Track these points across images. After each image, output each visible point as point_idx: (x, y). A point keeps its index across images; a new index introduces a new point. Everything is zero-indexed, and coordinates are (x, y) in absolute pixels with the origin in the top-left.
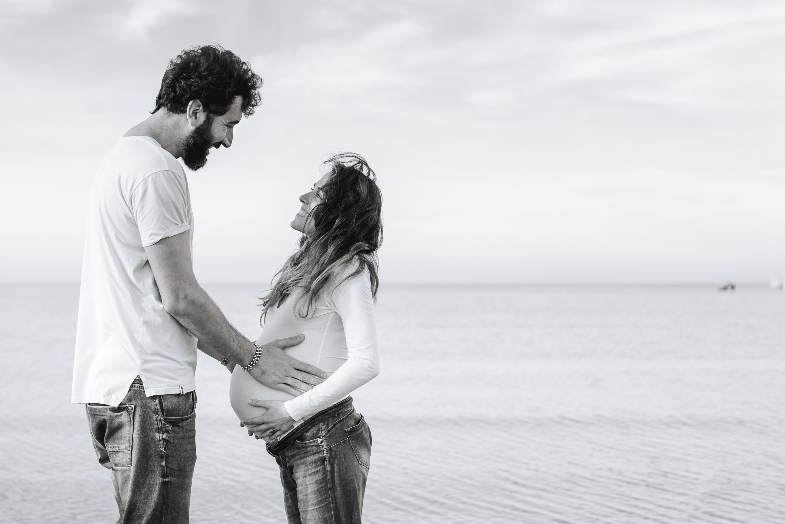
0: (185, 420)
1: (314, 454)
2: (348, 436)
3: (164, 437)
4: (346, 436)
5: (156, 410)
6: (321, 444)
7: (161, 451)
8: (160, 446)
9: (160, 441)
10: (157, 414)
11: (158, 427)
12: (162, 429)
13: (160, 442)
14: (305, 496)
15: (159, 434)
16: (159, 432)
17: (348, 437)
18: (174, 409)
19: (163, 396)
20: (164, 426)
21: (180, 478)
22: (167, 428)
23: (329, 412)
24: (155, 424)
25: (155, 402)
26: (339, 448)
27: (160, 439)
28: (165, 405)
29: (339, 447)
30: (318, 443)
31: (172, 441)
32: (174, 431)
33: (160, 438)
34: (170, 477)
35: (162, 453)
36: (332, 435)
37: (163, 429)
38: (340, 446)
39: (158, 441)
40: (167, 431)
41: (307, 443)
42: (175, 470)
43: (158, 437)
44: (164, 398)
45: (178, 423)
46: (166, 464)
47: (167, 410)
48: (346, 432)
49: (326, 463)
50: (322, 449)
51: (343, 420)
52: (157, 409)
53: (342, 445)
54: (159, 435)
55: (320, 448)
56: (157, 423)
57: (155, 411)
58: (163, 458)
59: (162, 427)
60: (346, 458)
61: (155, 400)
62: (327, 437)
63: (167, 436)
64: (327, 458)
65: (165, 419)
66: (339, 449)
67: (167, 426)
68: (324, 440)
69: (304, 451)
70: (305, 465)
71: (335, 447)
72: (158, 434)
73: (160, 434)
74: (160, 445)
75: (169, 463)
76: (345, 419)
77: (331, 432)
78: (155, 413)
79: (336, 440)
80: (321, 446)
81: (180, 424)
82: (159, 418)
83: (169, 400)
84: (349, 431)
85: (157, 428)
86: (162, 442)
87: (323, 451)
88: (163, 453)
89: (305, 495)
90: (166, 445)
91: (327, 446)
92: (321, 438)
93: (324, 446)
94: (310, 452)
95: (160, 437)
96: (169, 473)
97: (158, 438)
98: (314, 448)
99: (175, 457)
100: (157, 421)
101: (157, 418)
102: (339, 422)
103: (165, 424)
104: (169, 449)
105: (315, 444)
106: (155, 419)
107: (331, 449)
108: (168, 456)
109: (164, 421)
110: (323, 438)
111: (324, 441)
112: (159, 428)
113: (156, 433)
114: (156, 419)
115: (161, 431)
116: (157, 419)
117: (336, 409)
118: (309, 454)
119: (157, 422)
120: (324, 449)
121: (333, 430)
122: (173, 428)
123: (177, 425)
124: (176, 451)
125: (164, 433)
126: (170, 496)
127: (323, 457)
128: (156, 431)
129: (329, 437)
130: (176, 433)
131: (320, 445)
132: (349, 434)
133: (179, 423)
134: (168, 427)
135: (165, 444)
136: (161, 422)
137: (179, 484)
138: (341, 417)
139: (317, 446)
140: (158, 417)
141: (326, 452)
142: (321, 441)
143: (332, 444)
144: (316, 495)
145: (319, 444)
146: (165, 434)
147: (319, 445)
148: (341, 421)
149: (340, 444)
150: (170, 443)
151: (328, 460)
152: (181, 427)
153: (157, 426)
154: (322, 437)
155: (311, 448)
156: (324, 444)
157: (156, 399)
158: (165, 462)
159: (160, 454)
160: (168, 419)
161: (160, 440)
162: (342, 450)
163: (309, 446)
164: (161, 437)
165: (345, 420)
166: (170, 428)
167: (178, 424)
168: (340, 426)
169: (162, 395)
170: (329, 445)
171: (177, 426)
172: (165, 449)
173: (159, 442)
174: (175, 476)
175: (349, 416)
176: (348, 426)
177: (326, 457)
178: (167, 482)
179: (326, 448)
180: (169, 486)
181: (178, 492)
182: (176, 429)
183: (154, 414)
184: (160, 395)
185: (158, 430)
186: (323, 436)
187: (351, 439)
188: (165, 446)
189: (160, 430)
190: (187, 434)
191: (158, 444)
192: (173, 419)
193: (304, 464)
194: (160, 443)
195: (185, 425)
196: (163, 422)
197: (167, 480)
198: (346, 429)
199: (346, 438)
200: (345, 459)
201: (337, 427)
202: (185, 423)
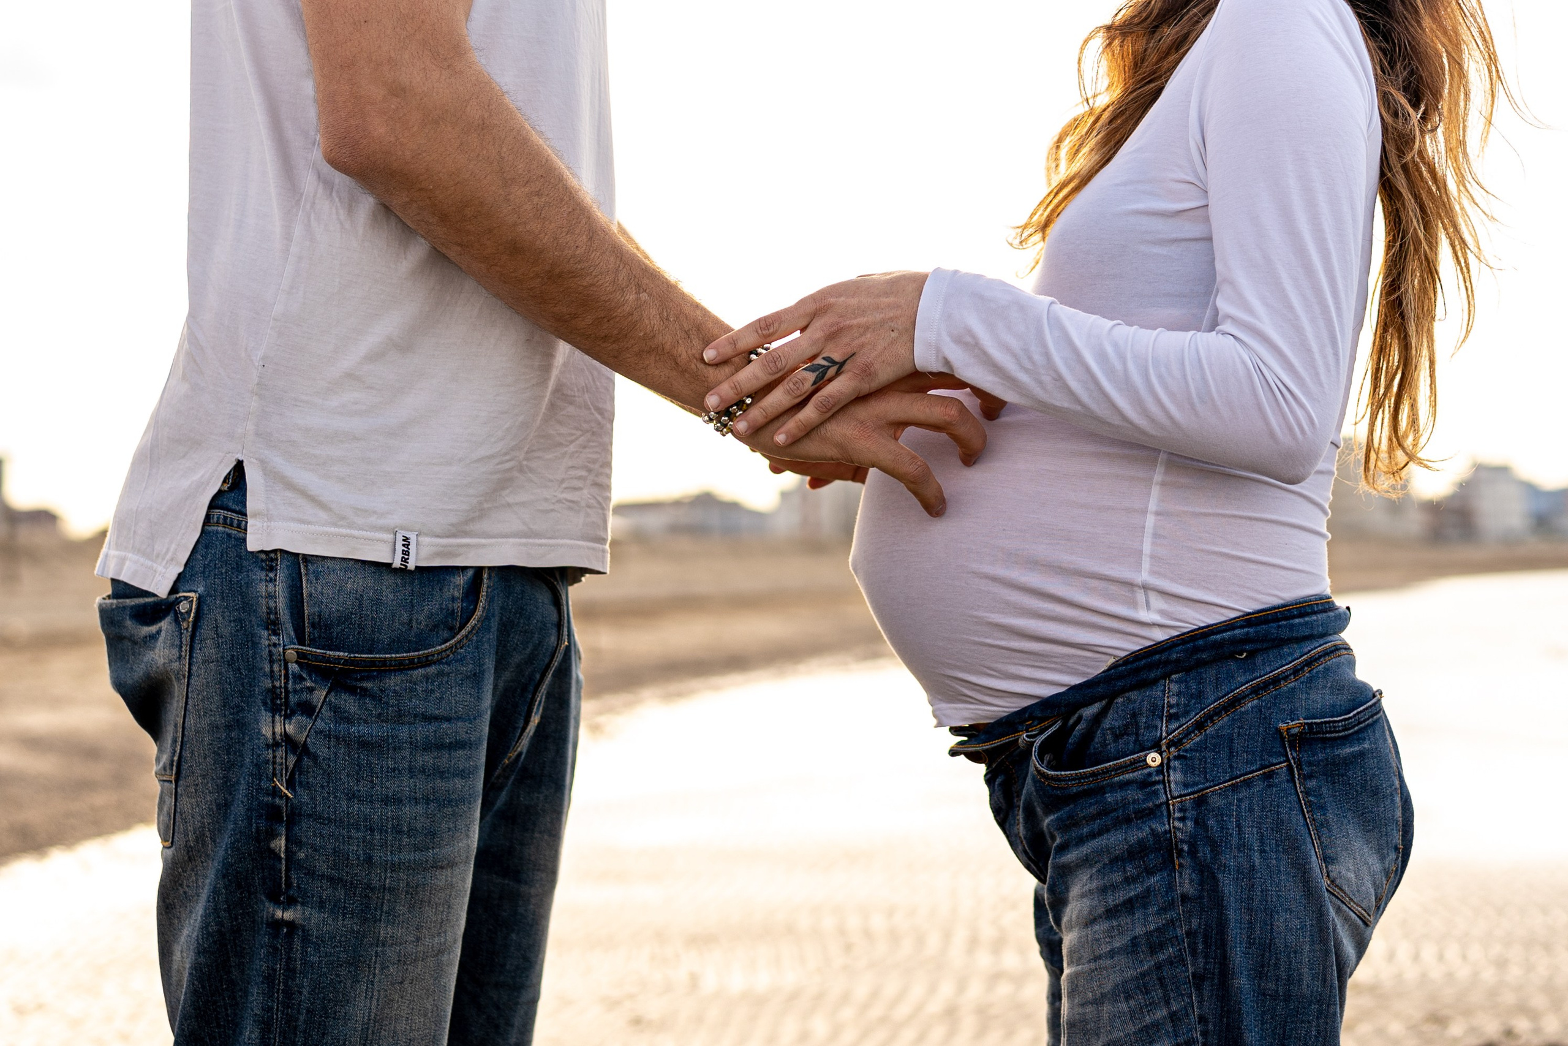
0: (395, 671)
1: (1128, 821)
2: (1287, 756)
3: (290, 728)
4: (1279, 754)
5: (272, 617)
6: (1161, 777)
7: (275, 792)
8: (274, 769)
9: (273, 745)
10: (275, 633)
11: (274, 687)
12: (287, 697)
13: (274, 751)
14: (1089, 1009)
15: (273, 717)
16: (274, 710)
17: (1288, 760)
18: (348, 618)
19: (307, 559)
20: (294, 683)
21: (344, 915)
22: (305, 696)
23: (1216, 641)
24: (265, 675)
25: (271, 581)
26: (1239, 800)
27: (274, 738)
28: (310, 595)
29: (1241, 796)
30: (1146, 771)
31: (322, 752)
32: (335, 709)
33: (274, 733)
34: (303, 904)
35: (277, 800)
36: (1215, 746)
37: (291, 696)
38: (1244, 793)
39: (268, 746)
40: (307, 709)
41: (1104, 773)
42: (323, 876)
43: (267, 731)
44: (310, 566)
45: (356, 680)
46: (286, 846)
47: (317, 620)
48: (1282, 738)
49: (1176, 862)
50: (1163, 799)
51: (1276, 681)
52: (276, 613)
53: (1256, 789)
54: (273, 722)
55: (1156, 793)
56: (272, 671)
57: (269, 618)
58: (281, 821)
59: (286, 688)
60: (1267, 849)
61: (271, 575)
62: (1191, 750)
63: (302, 728)
64: (1182, 841)
65: (301, 655)
66: (1239, 806)
67: (308, 688)
68: (1177, 758)
69: (1093, 809)
70: (1094, 870)
71: (1223, 793)
72: (270, 714)
73: (277, 717)
74: (274, 763)
75: (300, 844)
76: (1286, 678)
77: (1210, 730)
78: (267, 629)
79: (1231, 766)
80: (1161, 787)
81: (368, 685)
82: (281, 649)
83: (332, 578)
84: (1295, 735)
85: (268, 691)
86: (281, 752)
87: (1168, 805)
88: (281, 797)
89: (1092, 1004)
90: (295, 765)
91: (1186, 785)
92: (1164, 748)
93: (1173, 786)
94: (1115, 810)
95: (276, 730)
96: (298, 887)
97: (269, 734)
98: (1133, 794)
99: (330, 820)
100: (272, 662)
101: (273, 649)
102: (1255, 691)
103: (299, 678)
104: (308, 786)
105: (1136, 774)
106: (265, 653)
107: (1201, 802)
108: (300, 815)
109: (296, 662)
110: (1172, 749)
111: (1172, 764)
112: (275, 693)
113: (263, 712)
114: (270, 651)
115: (281, 705)
116: (271, 654)
117: (1248, 633)
118: (1109, 823)
119: (271, 667)
120: (1173, 798)
121: (1223, 721)
122: (332, 698)
123: (356, 687)
124: (336, 797)
125: (293, 713)
126: (300, 993)
127: (1166, 832)
128: (265, 704)
129: (1197, 751)
130: (349, 720)
131: (1157, 778)
132: (1293, 747)
133: (362, 679)
134: (311, 690)
135: (292, 760)
136: (286, 668)
137: (340, 942)
138: (1268, 669)
139: (1145, 784)
140: (275, 645)
141: (1180, 810)
142: (1162, 764)
143: (1207, 781)
144: (1132, 1003)
145: (1150, 774)
146: (293, 721)
147: (1150, 780)
148: (1265, 685)
149: (1248, 784)
150: (315, 757)
151: (1186, 848)
152: (373, 697)
153: (268, 684)
154: (1168, 747)
155: (1119, 796)
156: (1172, 778)
157: (276, 570)
158: (284, 838)
159: (267, 805)
160: (316, 657)
161: (276, 745)
162: (1251, 810)
163: (1113, 788)
164: (278, 729)
165: (1285, 687)
166: (319, 696)
167: (359, 684)
168: (1259, 709)
169: (304, 555)
170: (1196, 784)
171: (352, 691)
172: (290, 785)
173: (270, 751)
174: (321, 905)
175: (1302, 669)
176: (1292, 712)
177: (1179, 835)
178: (291, 925)
179: (1181, 796)
180: (297, 944)
181: (338, 976)
182: (349, 703)
183: (265, 633)
184: (298, 554)
185: (272, 700)
186: (1171, 740)
187: (1300, 768)
188: (293, 774)
189: (281, 699)
190: (404, 732)
191: (267, 762)
192: (339, 658)
193: (1091, 866)
194: (274, 757)
195: (395, 691)
196: (293, 667)
197: (288, 915)
198: (1283, 722)
199: (1275, 761)
200: (1264, 851)
201: (1247, 712)
202: (394, 682)
